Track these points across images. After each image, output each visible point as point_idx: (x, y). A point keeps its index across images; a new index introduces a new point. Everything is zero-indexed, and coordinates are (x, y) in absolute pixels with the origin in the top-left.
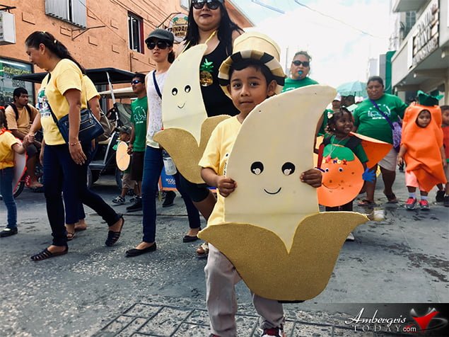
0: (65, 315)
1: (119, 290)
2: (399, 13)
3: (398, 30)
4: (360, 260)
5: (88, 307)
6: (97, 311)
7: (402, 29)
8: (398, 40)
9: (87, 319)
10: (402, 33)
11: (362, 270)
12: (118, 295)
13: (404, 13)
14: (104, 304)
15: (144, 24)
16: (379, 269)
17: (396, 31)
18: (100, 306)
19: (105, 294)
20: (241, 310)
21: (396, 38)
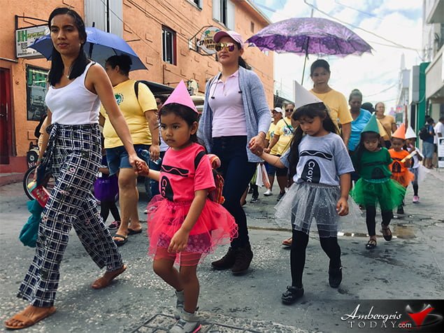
0: (90, 322)
1: (142, 300)
2: (433, 24)
3: (432, 42)
4: (386, 282)
5: (112, 315)
6: (120, 320)
7: (437, 40)
8: (432, 51)
9: (110, 328)
10: (437, 45)
11: (387, 292)
12: (140, 305)
13: (439, 25)
14: (127, 313)
15: (177, 37)
16: (405, 292)
17: (430, 42)
18: (123, 315)
19: (129, 303)
20: (260, 328)
21: (430, 49)
